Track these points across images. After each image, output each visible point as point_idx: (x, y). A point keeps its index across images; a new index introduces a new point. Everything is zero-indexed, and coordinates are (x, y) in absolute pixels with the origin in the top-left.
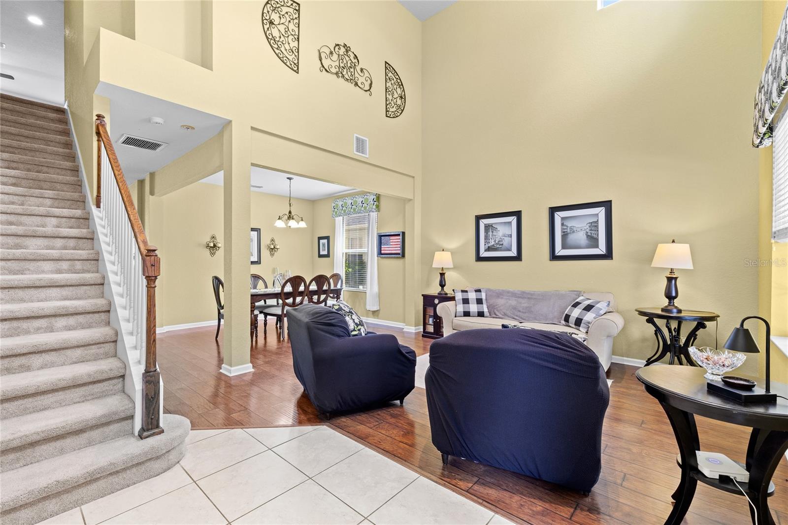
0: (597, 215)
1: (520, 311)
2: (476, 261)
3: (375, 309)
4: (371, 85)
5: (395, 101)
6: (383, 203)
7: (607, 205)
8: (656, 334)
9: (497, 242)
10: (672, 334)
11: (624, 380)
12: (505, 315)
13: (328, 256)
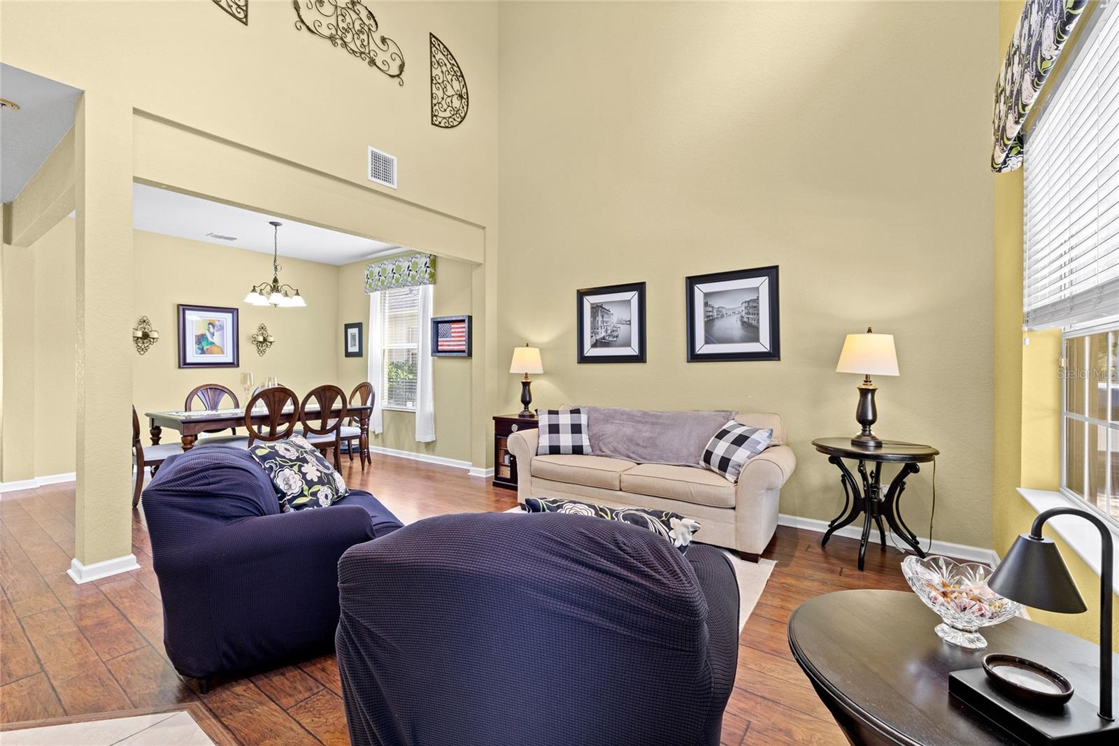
0: (757, 289)
1: (638, 445)
2: (578, 363)
3: (429, 439)
4: (402, 67)
5: (449, 100)
6: (441, 269)
7: (772, 273)
8: (843, 481)
9: (609, 332)
10: (868, 482)
11: (794, 559)
12: (615, 450)
13: (359, 354)
